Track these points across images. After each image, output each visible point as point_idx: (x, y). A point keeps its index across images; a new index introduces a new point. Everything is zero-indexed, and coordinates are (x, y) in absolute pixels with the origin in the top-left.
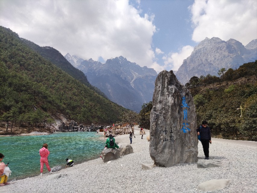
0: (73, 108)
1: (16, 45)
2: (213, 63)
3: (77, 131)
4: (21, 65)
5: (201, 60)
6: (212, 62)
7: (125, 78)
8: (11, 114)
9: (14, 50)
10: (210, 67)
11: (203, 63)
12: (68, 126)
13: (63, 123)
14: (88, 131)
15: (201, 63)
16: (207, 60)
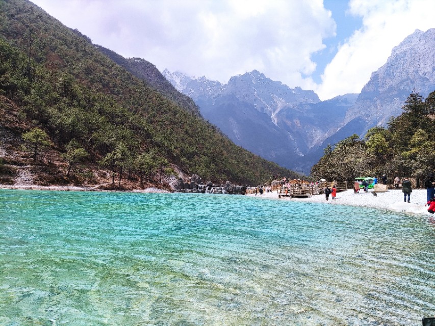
0: (190, 156)
1: (92, 55)
2: (428, 78)
3: (203, 192)
4: (103, 85)
5: (407, 72)
6: (427, 76)
7: (262, 109)
8: (120, 156)
9: (90, 61)
10: (424, 85)
11: (408, 78)
12: (189, 183)
13: (181, 179)
14: (221, 193)
15: (405, 77)
16: (417, 72)
